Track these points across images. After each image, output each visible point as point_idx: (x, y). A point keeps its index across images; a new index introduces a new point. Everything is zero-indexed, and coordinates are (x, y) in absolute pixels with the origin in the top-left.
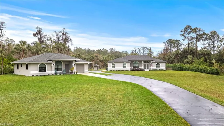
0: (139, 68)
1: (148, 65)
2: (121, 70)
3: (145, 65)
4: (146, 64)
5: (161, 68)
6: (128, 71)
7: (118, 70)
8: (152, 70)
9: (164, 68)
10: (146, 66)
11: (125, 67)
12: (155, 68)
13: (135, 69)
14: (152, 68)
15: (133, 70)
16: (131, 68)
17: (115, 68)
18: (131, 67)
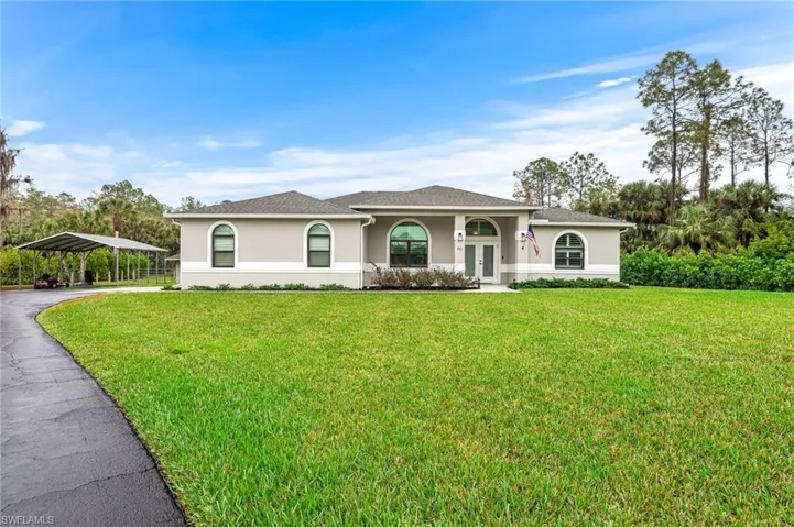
0: (432, 266)
1: (489, 251)
2: (289, 288)
3: (470, 250)
4: (480, 243)
5: (593, 269)
6: (341, 288)
7: (257, 284)
8: (530, 285)
9: (612, 271)
10: (479, 255)
11: (318, 258)
12: (546, 269)
13: (405, 275)
14: (524, 269)
15: (385, 285)
16: (371, 268)
17: (240, 266)
18: (369, 259)
